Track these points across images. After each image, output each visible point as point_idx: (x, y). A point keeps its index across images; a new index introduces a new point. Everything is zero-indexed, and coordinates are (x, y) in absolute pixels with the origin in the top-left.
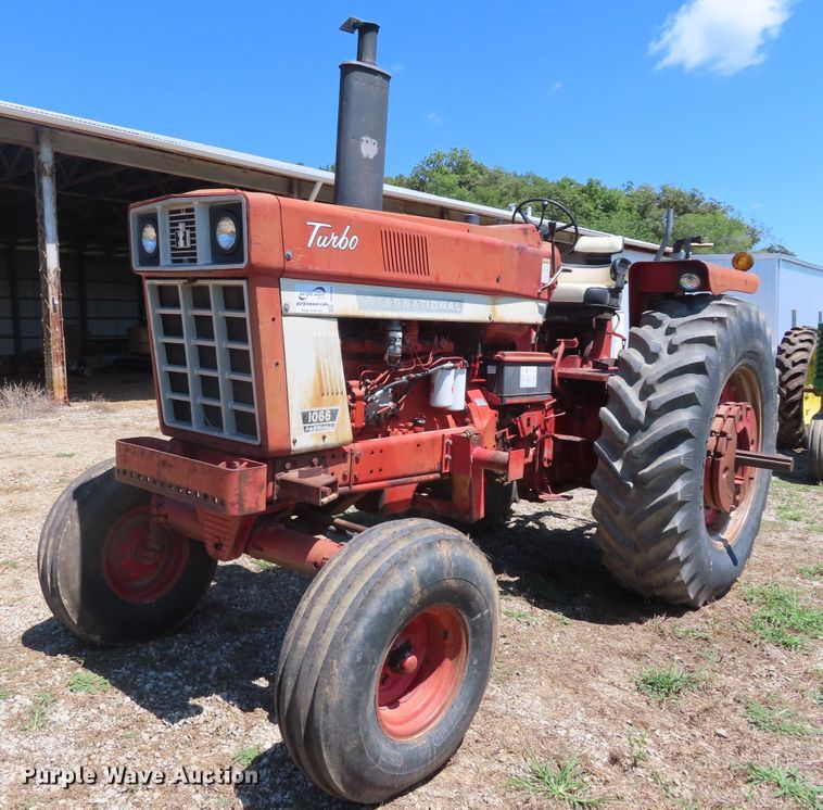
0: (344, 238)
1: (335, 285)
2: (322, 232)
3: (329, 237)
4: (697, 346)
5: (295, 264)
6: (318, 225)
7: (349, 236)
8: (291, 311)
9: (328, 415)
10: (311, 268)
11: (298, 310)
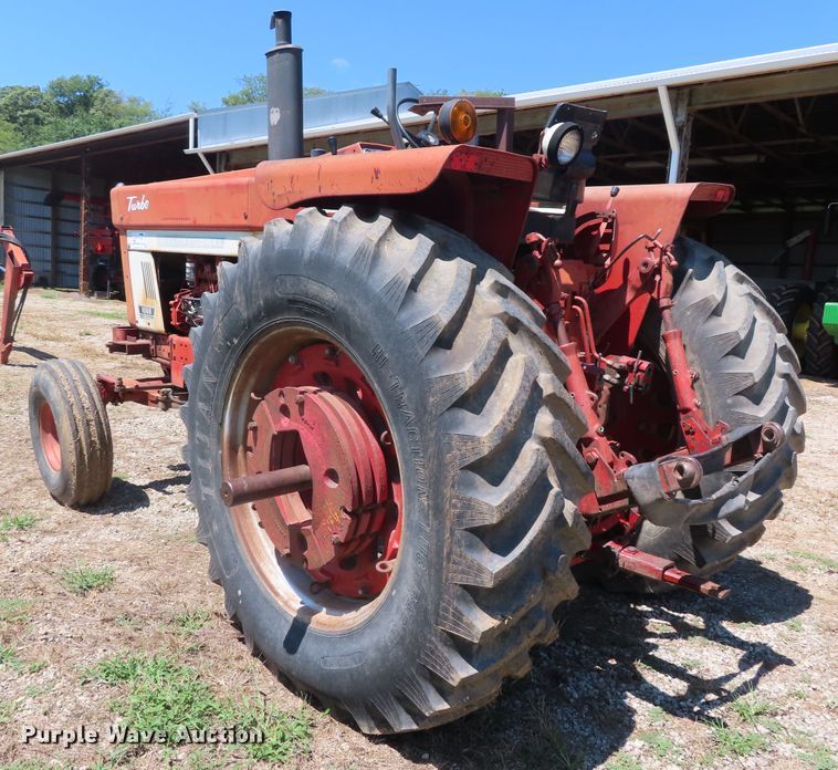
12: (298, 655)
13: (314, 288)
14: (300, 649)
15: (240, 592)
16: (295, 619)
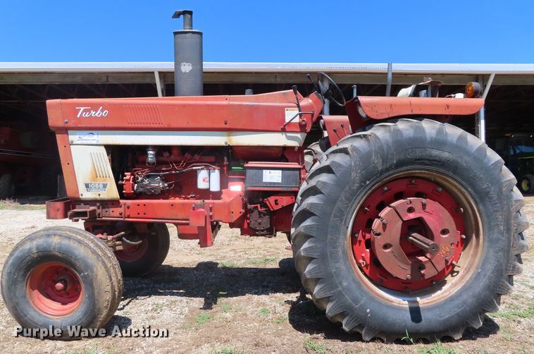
0: (99, 112)
1: (99, 132)
2: (85, 111)
3: (90, 113)
4: (339, 155)
5: (71, 124)
6: (82, 109)
7: (102, 111)
8: (74, 143)
9: (101, 186)
10: (80, 126)
11: (79, 142)
12: (423, 322)
13: (435, 153)
14: (423, 318)
15: (368, 311)
16: (410, 308)
